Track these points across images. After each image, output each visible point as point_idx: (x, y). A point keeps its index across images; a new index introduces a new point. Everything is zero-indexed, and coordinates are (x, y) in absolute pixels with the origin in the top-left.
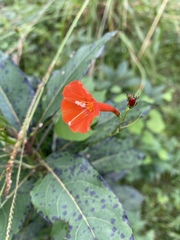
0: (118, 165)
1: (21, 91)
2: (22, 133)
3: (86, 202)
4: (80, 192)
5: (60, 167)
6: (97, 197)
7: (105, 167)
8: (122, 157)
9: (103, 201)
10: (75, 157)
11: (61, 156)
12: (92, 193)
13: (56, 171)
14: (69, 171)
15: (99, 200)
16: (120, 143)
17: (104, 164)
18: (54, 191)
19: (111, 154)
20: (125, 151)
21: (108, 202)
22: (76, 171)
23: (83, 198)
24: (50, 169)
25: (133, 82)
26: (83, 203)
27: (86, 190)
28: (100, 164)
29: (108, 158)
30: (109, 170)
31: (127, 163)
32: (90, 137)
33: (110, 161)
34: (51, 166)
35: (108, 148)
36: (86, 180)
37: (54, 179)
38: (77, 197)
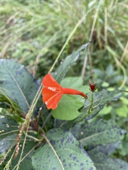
0: (104, 140)
1: (31, 87)
2: (29, 115)
3: (70, 165)
4: (66, 157)
5: (54, 139)
6: (78, 161)
7: (94, 142)
8: (107, 133)
9: (82, 164)
10: (64, 132)
11: (55, 131)
12: (74, 158)
13: (51, 142)
14: (60, 142)
15: (79, 164)
16: (106, 123)
17: (94, 139)
18: (48, 156)
19: (99, 131)
20: (110, 129)
21: (85, 166)
22: (65, 142)
23: (68, 162)
24: (48, 141)
25: (118, 78)
26: (68, 166)
27: (70, 156)
28: (91, 139)
29: (97, 134)
30: (97, 143)
31: (112, 138)
32: (77, 118)
33: (98, 137)
34: (49, 138)
35: (97, 126)
36: (70, 148)
37: (50, 148)
38: (64, 161)
